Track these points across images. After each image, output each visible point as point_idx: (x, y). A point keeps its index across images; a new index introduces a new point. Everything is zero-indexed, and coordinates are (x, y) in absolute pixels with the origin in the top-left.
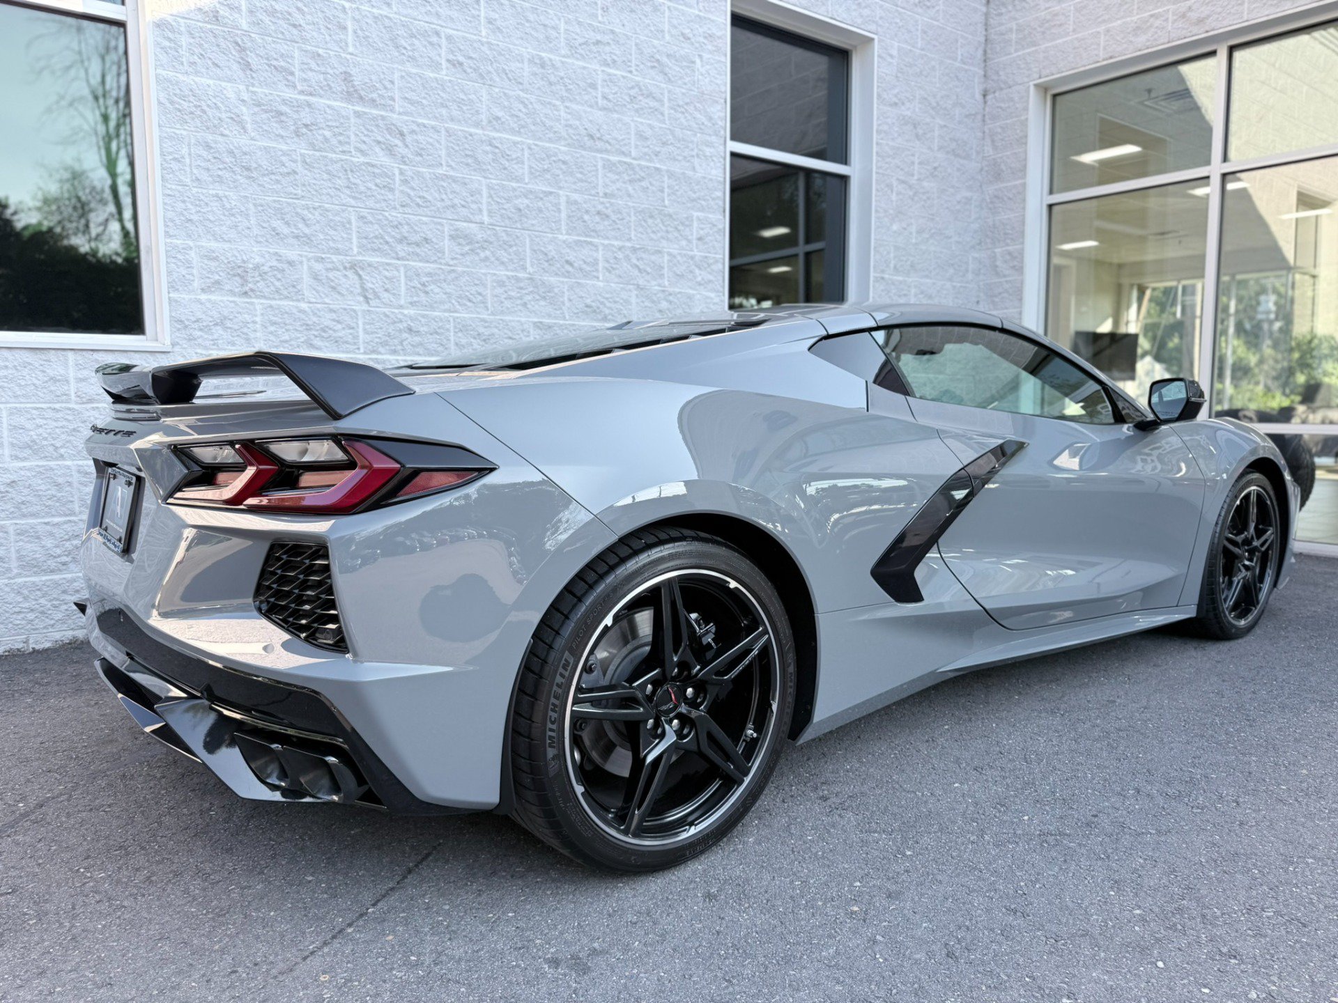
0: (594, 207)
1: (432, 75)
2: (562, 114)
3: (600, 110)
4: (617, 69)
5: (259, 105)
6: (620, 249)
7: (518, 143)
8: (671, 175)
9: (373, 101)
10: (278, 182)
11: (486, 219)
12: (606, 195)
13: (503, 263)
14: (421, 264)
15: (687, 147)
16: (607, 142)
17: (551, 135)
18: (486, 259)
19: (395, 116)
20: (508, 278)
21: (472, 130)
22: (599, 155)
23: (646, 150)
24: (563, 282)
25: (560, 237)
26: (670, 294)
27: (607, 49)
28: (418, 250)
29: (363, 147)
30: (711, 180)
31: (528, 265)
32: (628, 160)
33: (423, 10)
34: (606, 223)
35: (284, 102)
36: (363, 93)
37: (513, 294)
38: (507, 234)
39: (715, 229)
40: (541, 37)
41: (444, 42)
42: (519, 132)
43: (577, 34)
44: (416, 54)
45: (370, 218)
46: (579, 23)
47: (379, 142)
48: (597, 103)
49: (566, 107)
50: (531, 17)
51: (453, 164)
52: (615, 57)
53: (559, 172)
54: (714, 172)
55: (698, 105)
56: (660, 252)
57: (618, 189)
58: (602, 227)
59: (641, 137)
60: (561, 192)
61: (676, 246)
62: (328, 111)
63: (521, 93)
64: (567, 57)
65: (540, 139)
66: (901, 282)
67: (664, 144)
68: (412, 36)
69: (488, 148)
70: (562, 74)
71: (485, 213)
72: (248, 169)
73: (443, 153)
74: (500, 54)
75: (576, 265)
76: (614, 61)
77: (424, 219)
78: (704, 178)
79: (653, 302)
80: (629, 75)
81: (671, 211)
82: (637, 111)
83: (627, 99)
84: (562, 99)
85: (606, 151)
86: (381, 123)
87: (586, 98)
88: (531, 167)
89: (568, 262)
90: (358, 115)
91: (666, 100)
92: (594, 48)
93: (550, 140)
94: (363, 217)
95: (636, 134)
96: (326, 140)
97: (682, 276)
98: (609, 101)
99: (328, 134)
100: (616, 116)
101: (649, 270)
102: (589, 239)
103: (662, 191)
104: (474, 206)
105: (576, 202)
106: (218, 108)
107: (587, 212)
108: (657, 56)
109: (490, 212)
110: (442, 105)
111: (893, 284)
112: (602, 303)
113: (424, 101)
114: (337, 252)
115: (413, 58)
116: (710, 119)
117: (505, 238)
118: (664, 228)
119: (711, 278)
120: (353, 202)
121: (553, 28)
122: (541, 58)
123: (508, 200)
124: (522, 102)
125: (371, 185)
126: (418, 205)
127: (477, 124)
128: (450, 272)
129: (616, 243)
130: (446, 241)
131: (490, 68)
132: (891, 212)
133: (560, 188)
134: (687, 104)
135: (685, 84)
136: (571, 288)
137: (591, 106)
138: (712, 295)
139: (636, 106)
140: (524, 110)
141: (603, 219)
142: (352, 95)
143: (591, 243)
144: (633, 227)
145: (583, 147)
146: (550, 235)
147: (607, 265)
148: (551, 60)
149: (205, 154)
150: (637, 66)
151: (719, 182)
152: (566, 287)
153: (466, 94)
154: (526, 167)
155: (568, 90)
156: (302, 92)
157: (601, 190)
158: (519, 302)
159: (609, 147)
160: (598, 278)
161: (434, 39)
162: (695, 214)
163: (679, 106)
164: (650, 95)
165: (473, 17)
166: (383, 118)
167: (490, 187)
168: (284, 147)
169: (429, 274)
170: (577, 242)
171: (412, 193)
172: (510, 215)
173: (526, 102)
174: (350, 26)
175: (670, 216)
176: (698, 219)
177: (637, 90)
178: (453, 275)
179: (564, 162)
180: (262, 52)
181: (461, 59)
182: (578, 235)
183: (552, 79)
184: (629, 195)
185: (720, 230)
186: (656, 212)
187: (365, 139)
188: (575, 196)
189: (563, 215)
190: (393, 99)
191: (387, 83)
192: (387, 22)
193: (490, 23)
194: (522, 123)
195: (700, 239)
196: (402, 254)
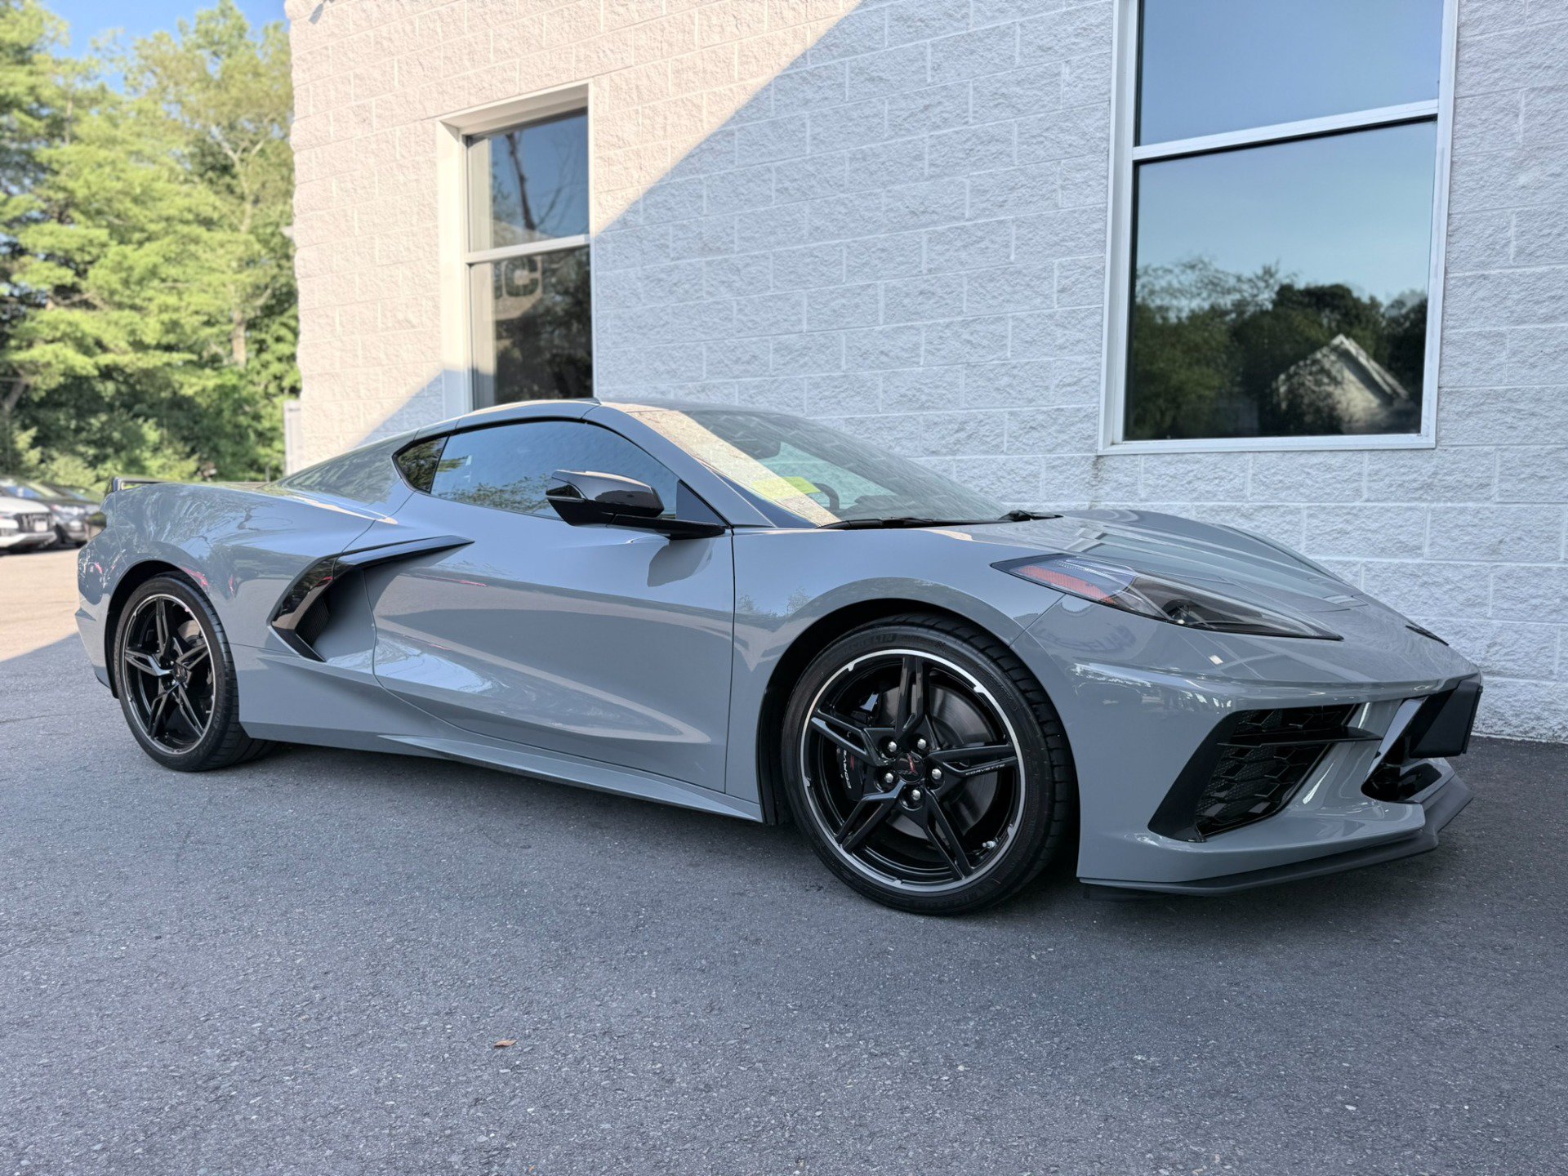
0: (916, 287)
1: (763, 209)
2: (884, 200)
3: (926, 180)
4: (951, 126)
5: (648, 278)
6: (947, 326)
7: (837, 245)
8: (1019, 223)
9: (719, 248)
10: (658, 332)
11: (805, 327)
12: (930, 271)
13: (819, 366)
14: (749, 379)
15: (1046, 182)
16: (933, 212)
17: (870, 226)
18: (805, 364)
19: (734, 256)
20: (823, 379)
21: (795, 248)
22: (923, 230)
23: (984, 205)
24: (876, 375)
25: (877, 328)
26: (1015, 367)
27: (938, 110)
28: (749, 368)
29: (712, 289)
30: (1085, 211)
31: (843, 362)
32: (962, 223)
33: (758, 154)
34: (932, 301)
35: (662, 271)
36: (710, 245)
37: (827, 393)
38: (826, 338)
39: (1090, 272)
40: (862, 129)
41: (774, 175)
42: (839, 235)
43: (902, 109)
44: (751, 196)
45: (715, 348)
46: (906, 97)
47: (723, 282)
48: (922, 174)
49: (889, 191)
50: (855, 114)
51: (778, 284)
52: (945, 115)
53: (876, 262)
54: (1090, 200)
55: (1064, 125)
56: (1001, 319)
57: (946, 261)
58: (927, 307)
59: (978, 191)
60: (879, 282)
61: (1026, 307)
62: (688, 268)
63: (842, 195)
64: (892, 138)
65: (859, 234)
66: (1541, 277)
67: (1012, 189)
68: (750, 181)
69: (808, 260)
70: (881, 160)
71: (805, 322)
72: (640, 327)
73: (770, 277)
74: (823, 164)
75: (891, 354)
76: (945, 120)
77: (754, 339)
78: (1075, 212)
79: (989, 380)
80: (965, 127)
81: (1019, 266)
82: (974, 164)
83: (961, 155)
84: (884, 185)
85: (934, 223)
86: (725, 265)
87: (910, 174)
88: (848, 266)
89: (882, 352)
90: (709, 264)
91: (1015, 139)
92: (923, 116)
93: (870, 232)
94: (710, 348)
95: (971, 191)
96: (687, 292)
97: (1032, 343)
98: (937, 166)
99: (687, 286)
100: (947, 179)
101: (985, 342)
102: (909, 324)
103: (1007, 246)
104: (794, 318)
105: (894, 288)
106: (624, 288)
107: (907, 295)
108: (1004, 90)
109: (809, 319)
110: (773, 233)
111: (1515, 282)
112: (919, 390)
113: (757, 235)
114: (692, 379)
115: (749, 200)
116: (1085, 134)
117: (823, 341)
118: (1009, 289)
119: (1082, 336)
120: (703, 337)
121: (875, 115)
122: (862, 151)
123: (826, 304)
124: (843, 204)
125: (716, 320)
126: (749, 328)
127: (800, 240)
128: (773, 382)
129: (941, 321)
130: (771, 356)
131: (814, 182)
132: (1510, 154)
133: (878, 278)
134: (1047, 129)
135: (1043, 106)
136: (887, 379)
137: (917, 180)
138: (1080, 359)
139: (973, 159)
140: (844, 211)
141: (929, 299)
142: (706, 250)
143: (911, 327)
144: (965, 296)
145: (906, 228)
146: (866, 329)
147: (930, 347)
148: (871, 149)
149: (619, 323)
150: (976, 112)
151: (1099, 210)
152: (881, 379)
153: (790, 215)
154: (844, 266)
155: (890, 173)
156: (673, 259)
157: (924, 267)
158: (833, 400)
159: (935, 217)
160: (918, 363)
161: (766, 177)
162: (1057, 261)
163: (1034, 137)
164: (993, 139)
165: (800, 140)
166: (726, 260)
167: (810, 297)
168: (662, 305)
169: (756, 387)
170: (897, 330)
171: (745, 319)
172: (826, 318)
173: (847, 202)
174: (705, 193)
175: (1020, 272)
176: (1061, 266)
177: (974, 140)
178: (776, 384)
179: (883, 250)
180: (650, 238)
181: (787, 184)
182: (898, 322)
183: (874, 168)
184: (962, 263)
185: (1097, 272)
186: (999, 272)
187: (713, 282)
188: (894, 282)
189: (882, 304)
190: (732, 242)
191: (728, 231)
192: (731, 177)
193: (815, 139)
194: (841, 224)
195: (1062, 291)
196: (737, 373)
